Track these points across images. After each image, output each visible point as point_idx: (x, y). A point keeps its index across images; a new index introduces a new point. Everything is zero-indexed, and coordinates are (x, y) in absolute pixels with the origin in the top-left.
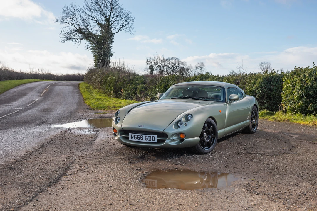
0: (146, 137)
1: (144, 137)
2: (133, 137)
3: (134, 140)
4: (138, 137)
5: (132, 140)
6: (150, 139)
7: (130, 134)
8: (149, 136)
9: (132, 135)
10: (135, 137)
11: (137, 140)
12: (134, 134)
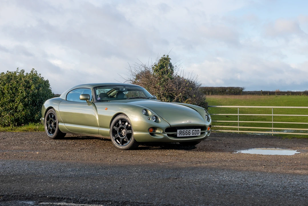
0: (193, 132)
1: (191, 132)
2: (181, 133)
3: (183, 136)
4: (186, 133)
5: (181, 136)
6: (196, 133)
7: (178, 131)
8: (195, 130)
9: (180, 131)
10: (183, 133)
11: (185, 136)
12: (182, 130)
